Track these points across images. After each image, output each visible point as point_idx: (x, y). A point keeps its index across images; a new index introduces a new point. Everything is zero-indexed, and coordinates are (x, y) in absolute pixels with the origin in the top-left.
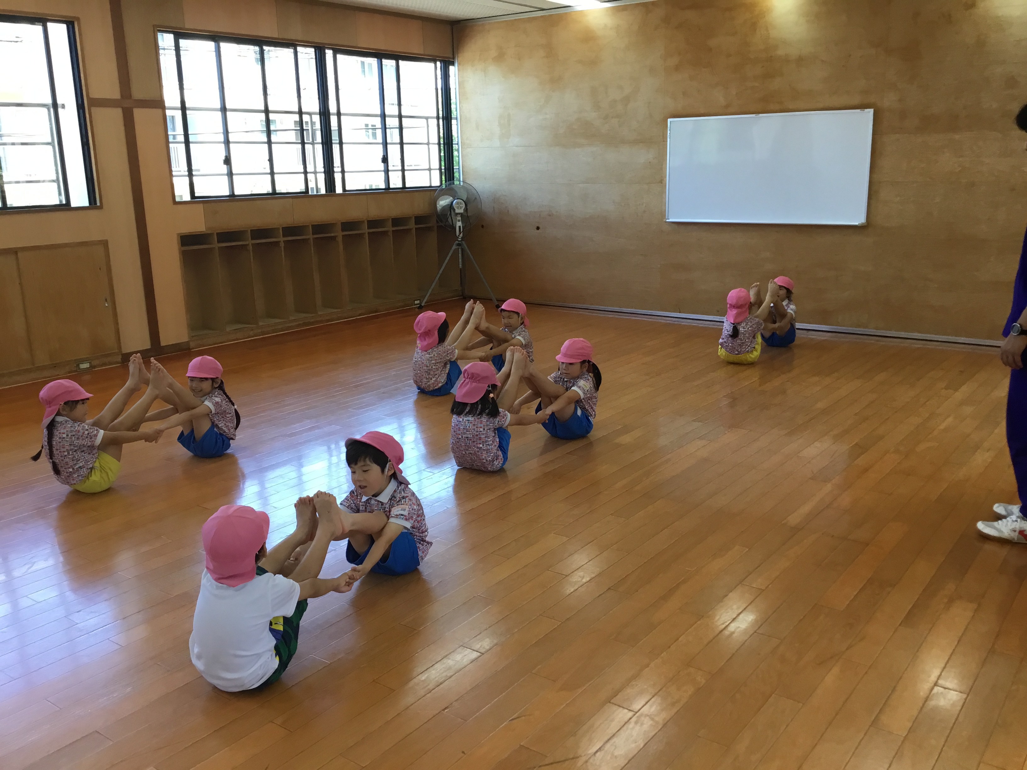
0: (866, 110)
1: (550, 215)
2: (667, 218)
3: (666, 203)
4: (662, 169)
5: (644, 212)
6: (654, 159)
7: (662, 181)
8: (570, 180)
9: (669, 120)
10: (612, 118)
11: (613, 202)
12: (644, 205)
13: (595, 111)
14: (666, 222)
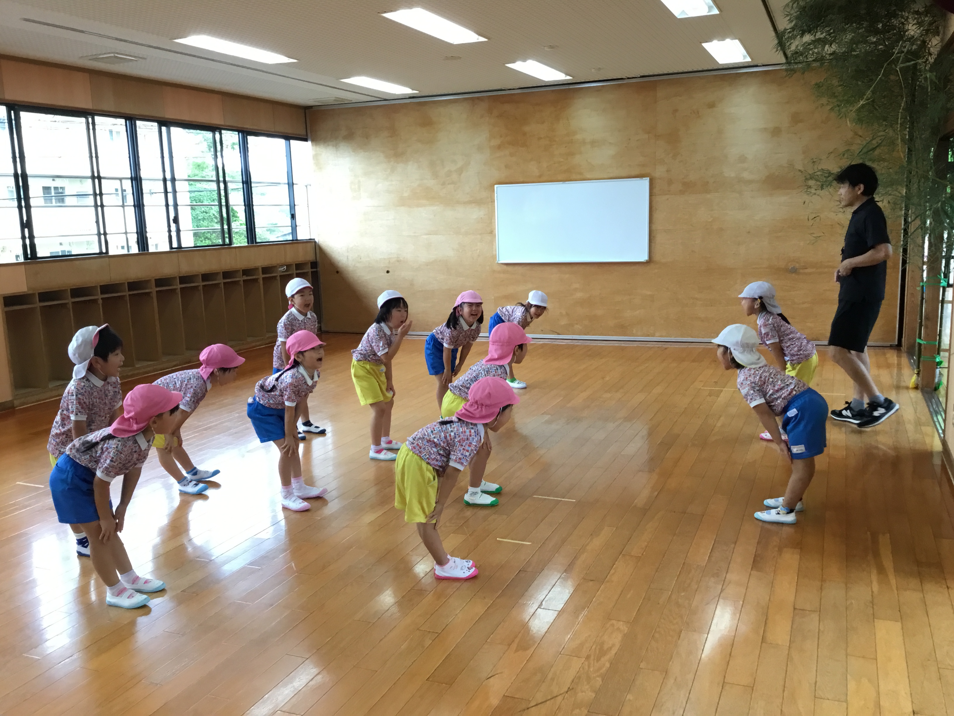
0: (644, 178)
1: (398, 261)
2: (498, 260)
3: (496, 249)
4: (491, 223)
5: (479, 256)
6: (484, 215)
7: (492, 233)
8: (415, 233)
9: (496, 186)
10: (448, 184)
11: (453, 249)
12: (478, 251)
13: (434, 179)
14: (498, 263)
